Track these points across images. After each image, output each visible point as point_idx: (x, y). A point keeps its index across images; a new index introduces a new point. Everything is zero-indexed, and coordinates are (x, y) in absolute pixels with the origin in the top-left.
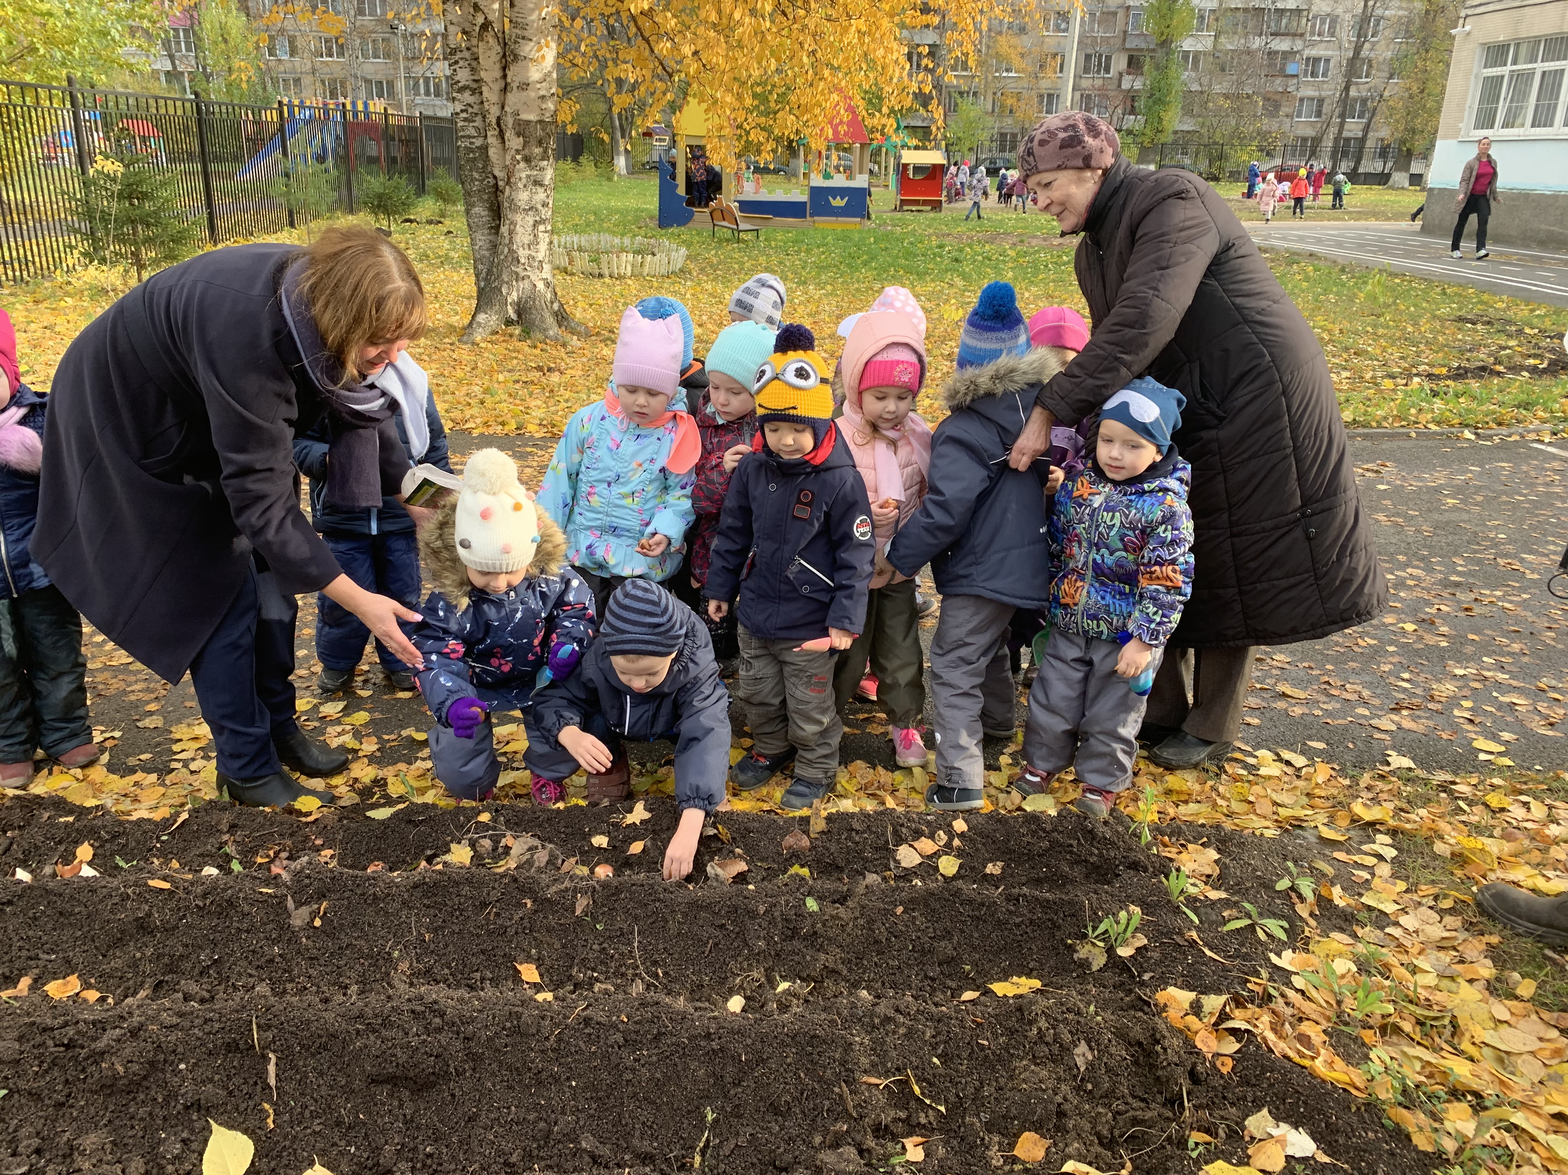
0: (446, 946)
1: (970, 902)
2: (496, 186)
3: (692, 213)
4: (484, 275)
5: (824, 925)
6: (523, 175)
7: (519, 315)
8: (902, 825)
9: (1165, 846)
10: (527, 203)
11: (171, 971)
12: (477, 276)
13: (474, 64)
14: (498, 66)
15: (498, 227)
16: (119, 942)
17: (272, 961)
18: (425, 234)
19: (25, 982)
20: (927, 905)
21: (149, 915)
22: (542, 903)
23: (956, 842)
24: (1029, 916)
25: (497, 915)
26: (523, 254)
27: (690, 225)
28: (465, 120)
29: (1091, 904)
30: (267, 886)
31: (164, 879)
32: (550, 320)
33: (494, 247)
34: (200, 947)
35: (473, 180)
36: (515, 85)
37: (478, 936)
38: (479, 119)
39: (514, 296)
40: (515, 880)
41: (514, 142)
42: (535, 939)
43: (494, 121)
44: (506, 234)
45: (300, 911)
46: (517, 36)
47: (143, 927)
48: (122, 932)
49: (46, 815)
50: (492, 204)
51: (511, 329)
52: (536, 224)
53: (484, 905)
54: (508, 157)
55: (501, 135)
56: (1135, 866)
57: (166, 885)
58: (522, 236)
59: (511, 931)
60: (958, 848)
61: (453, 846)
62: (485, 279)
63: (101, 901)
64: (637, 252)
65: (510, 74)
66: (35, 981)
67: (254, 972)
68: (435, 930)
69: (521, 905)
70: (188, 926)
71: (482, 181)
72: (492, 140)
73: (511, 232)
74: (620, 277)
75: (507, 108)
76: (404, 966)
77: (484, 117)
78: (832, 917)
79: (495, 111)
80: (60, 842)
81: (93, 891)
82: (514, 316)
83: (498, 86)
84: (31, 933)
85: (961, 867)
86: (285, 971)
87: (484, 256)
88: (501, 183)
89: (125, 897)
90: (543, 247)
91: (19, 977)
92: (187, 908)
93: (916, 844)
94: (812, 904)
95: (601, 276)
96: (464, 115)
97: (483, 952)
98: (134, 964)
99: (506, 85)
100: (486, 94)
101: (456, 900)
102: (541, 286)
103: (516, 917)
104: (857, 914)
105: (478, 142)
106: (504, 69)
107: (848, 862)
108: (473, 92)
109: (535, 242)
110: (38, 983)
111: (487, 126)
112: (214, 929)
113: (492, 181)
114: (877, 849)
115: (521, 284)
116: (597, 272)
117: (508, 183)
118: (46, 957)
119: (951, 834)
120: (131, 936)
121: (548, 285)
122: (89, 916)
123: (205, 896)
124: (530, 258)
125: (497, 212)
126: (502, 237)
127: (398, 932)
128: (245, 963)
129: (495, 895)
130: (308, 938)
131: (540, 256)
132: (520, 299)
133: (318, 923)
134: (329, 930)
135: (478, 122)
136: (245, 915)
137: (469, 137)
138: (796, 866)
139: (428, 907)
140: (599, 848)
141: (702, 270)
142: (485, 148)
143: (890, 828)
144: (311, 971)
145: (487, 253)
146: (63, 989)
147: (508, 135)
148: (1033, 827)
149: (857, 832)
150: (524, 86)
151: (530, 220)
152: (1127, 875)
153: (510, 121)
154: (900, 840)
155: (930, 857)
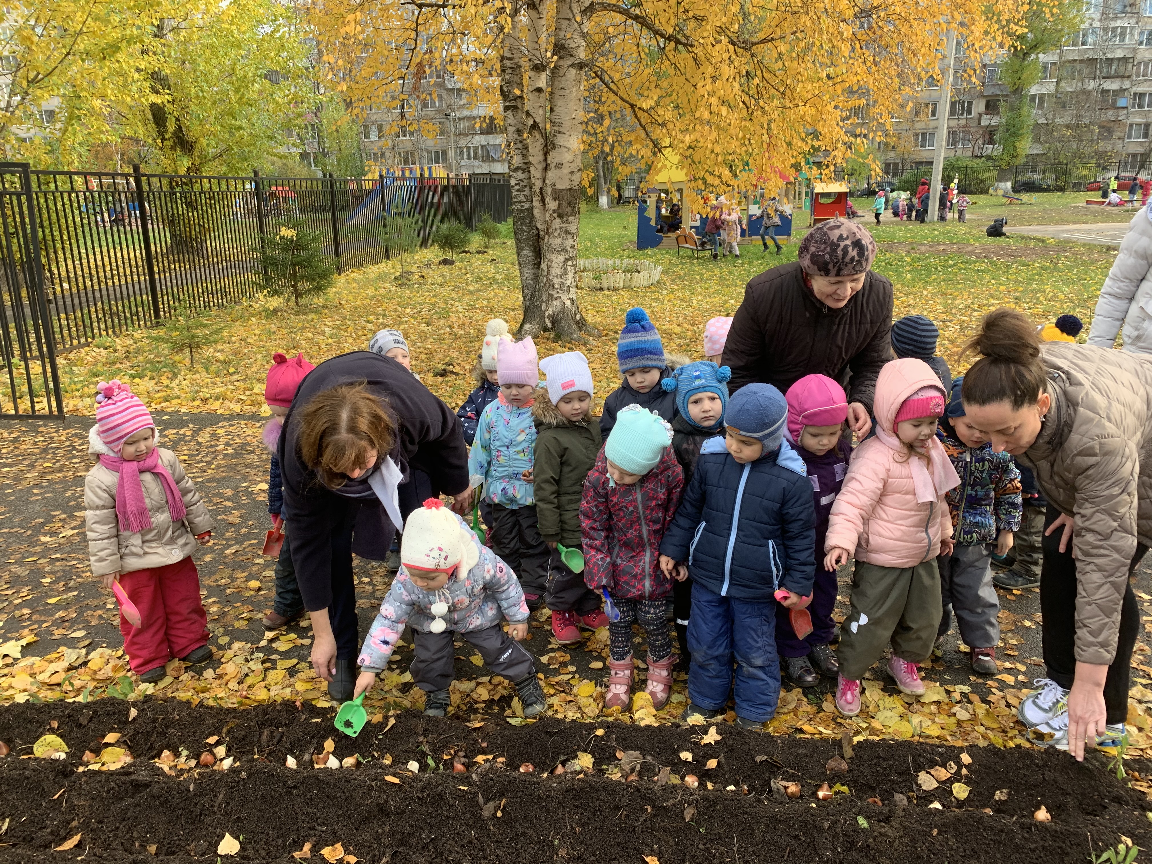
0: (591, 838)
1: (992, 828)
2: (538, 235)
3: (661, 238)
4: (529, 297)
5: (874, 840)
6: (558, 227)
7: (553, 324)
8: (920, 755)
9: (1137, 780)
10: (560, 246)
11: (402, 845)
12: (524, 297)
13: (525, 151)
14: (541, 153)
15: (539, 263)
16: (366, 820)
17: (470, 842)
18: (477, 261)
19: (307, 847)
20: (956, 829)
21: (386, 802)
22: (660, 810)
23: (964, 771)
24: (1042, 843)
25: (627, 816)
26: (556, 281)
27: (660, 246)
28: (518, 190)
29: (1092, 835)
30: (463, 784)
31: (394, 775)
32: (574, 327)
33: (536, 278)
34: (421, 828)
35: (523, 231)
36: (553, 165)
37: (614, 832)
38: (527, 189)
39: (550, 311)
40: (638, 790)
41: (552, 205)
42: (655, 836)
43: (538, 190)
44: (545, 268)
45: (488, 806)
46: (555, 132)
47: (383, 810)
48: (369, 813)
49: (304, 717)
50: (535, 248)
51: (547, 334)
52: (566, 260)
53: (617, 808)
54: (547, 215)
55: (543, 200)
56: (1118, 800)
57: (397, 781)
58: (556, 270)
59: (638, 830)
60: (966, 776)
61: (579, 754)
62: (530, 300)
63: (354, 790)
64: (626, 271)
65: (549, 158)
66: (314, 846)
67: (458, 850)
68: (583, 825)
69: (644, 810)
70: (413, 811)
71: (528, 232)
72: (536, 204)
73: (548, 267)
74: (615, 289)
75: (547, 181)
76: (563, 852)
77: (531, 188)
78: (880, 834)
79: (538, 184)
80: (313, 737)
81: (348, 781)
82: (549, 325)
83: (540, 167)
84: (309, 810)
85: (970, 792)
86: (480, 850)
87: (529, 284)
88: (541, 233)
89: (370, 788)
90: (570, 276)
91: (304, 842)
92: (411, 798)
93: (932, 772)
94: (862, 822)
95: (601, 289)
96: (517, 187)
97: (618, 844)
98: (378, 837)
99: (547, 165)
100: (532, 172)
101: (597, 803)
102: (568, 303)
103: (642, 819)
104: (901, 833)
105: (527, 205)
106: (546, 154)
107: (879, 783)
108: (524, 171)
109: (565, 273)
110: (316, 849)
111: (532, 194)
112: (430, 815)
113: (535, 231)
114: (900, 774)
115: (555, 302)
116: (598, 286)
117: (547, 233)
118: (319, 828)
119: (960, 765)
120: (375, 816)
121: (573, 302)
122: (346, 799)
123: (423, 790)
124: (562, 284)
125: (538, 254)
126: (543, 270)
127: (557, 825)
128: (453, 843)
129: (625, 801)
130: (494, 826)
131: (568, 283)
132: (554, 313)
133: (499, 814)
134: (507, 821)
135: (527, 192)
136: (451, 806)
137: (520, 202)
138: (838, 784)
139: (577, 807)
140: (686, 762)
141: (673, 281)
142: (531, 209)
143: (910, 758)
144: (498, 852)
145: (531, 282)
146: (332, 854)
147: (547, 200)
148: (1028, 762)
149: (884, 759)
150: (559, 166)
151: (561, 258)
152: (1113, 807)
153: (549, 190)
154: (919, 768)
155: (944, 782)
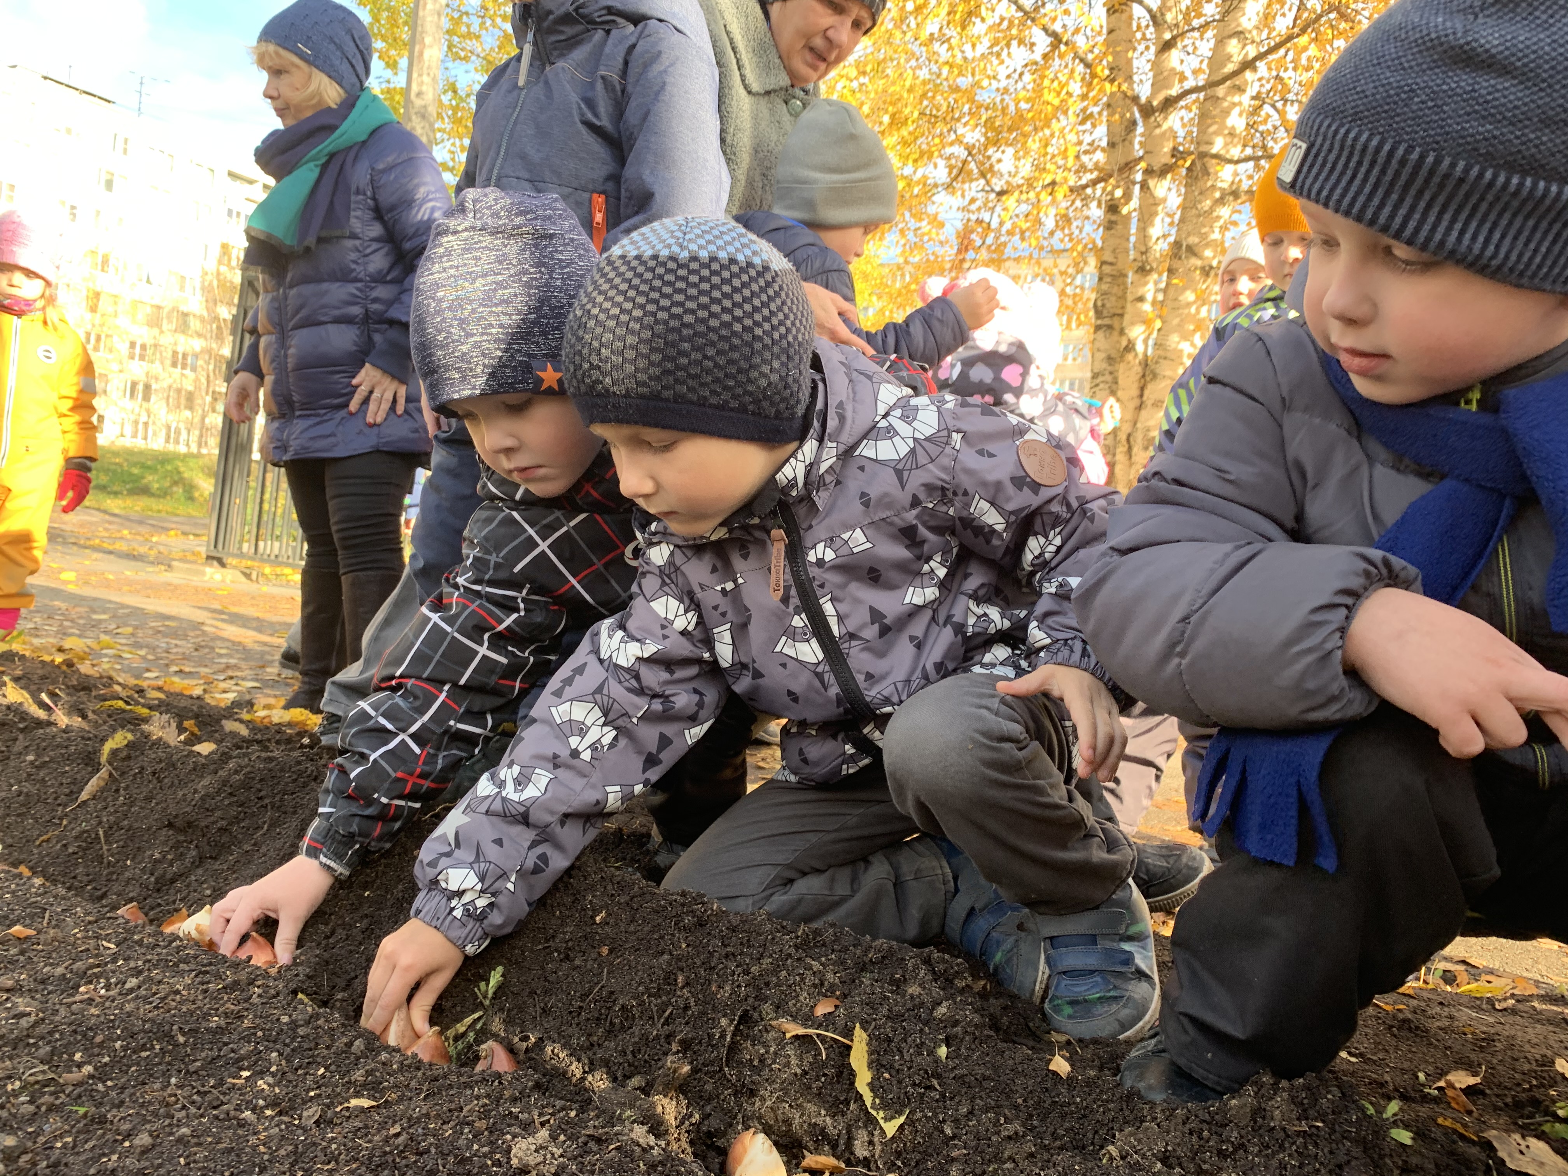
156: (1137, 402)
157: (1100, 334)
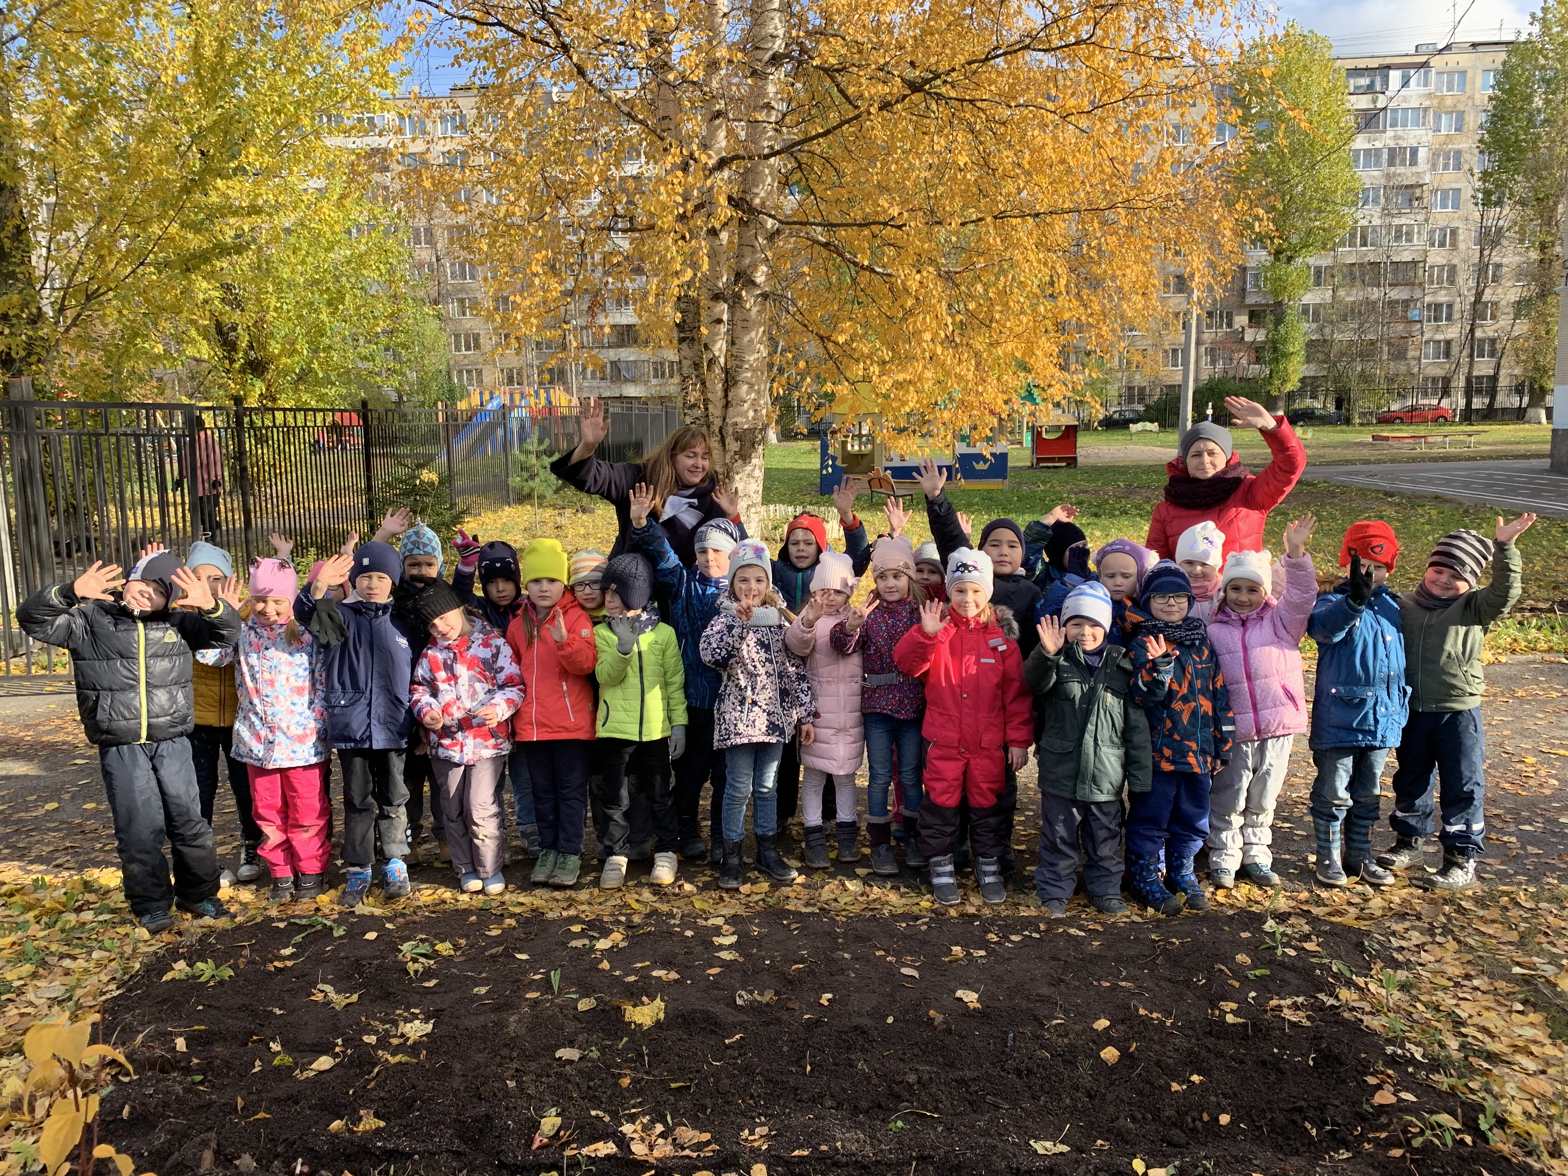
6: (739, 470)
14: (721, 389)
36: (734, 403)
41: (733, 446)
43: (717, 430)
46: (738, 367)
54: (728, 457)
55: (723, 441)
65: (730, 395)
75: (728, 420)
79: (718, 422)
83: (720, 404)
99: (728, 402)
100: (711, 410)
106: (726, 390)
108: (701, 408)
117: (728, 476)
147: (729, 440)
150: (742, 403)
153: (730, 430)
156: (724, 402)
157: (684, 346)
